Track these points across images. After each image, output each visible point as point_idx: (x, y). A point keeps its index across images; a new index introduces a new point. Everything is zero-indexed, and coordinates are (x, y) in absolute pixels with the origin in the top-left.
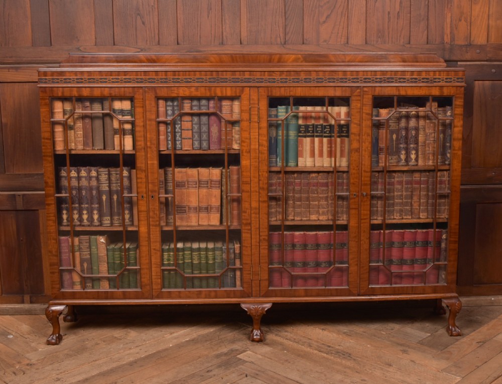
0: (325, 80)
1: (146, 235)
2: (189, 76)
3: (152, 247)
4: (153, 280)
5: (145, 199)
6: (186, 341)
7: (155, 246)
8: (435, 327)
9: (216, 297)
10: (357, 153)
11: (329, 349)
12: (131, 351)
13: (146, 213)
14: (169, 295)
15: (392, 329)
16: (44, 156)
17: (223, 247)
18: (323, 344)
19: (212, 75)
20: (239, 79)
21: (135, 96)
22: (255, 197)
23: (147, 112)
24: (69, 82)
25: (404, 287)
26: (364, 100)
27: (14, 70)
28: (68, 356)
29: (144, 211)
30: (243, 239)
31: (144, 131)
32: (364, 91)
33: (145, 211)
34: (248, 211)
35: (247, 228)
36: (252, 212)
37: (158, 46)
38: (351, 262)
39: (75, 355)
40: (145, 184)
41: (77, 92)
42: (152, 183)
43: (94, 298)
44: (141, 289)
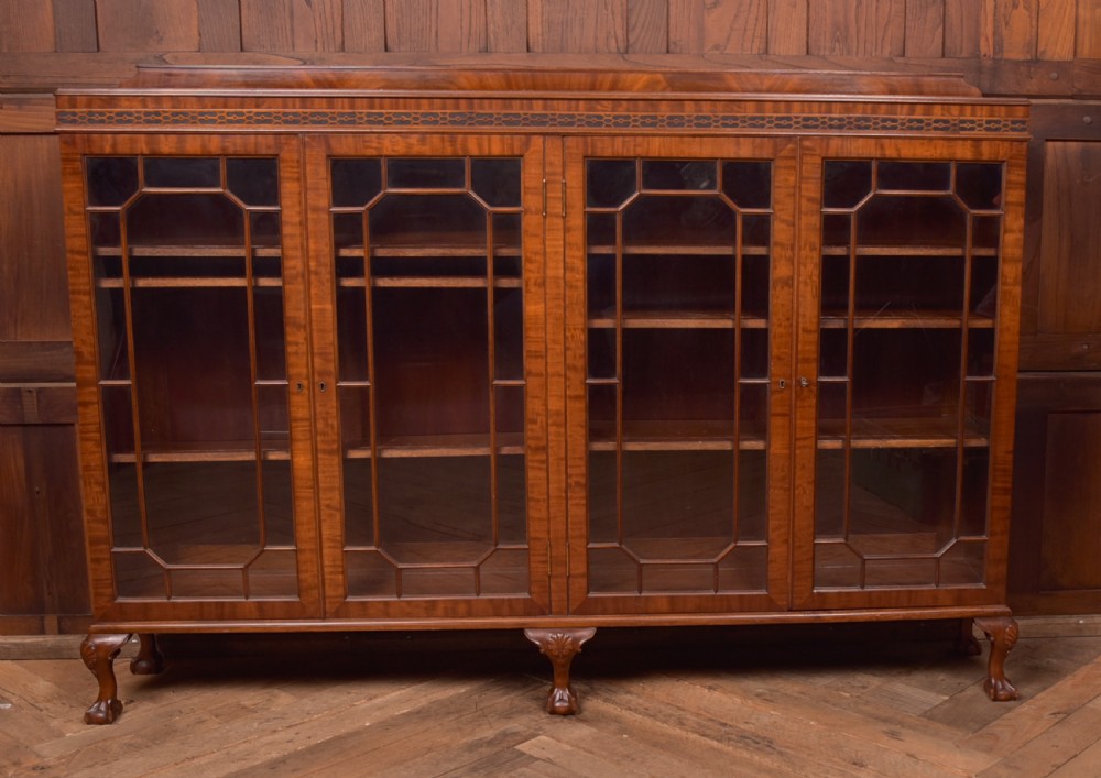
0: (717, 121)
1: (309, 474)
2: (405, 108)
3: (323, 502)
4: (326, 576)
5: (305, 391)
6: (404, 714)
7: (330, 499)
8: (959, 681)
9: (469, 615)
10: (786, 289)
11: (725, 731)
12: (277, 737)
13: (308, 423)
14: (364, 611)
15: (864, 687)
16: (73, 292)
18: (711, 720)
19: (457, 107)
20: (518, 115)
21: (282, 155)
22: (556, 387)
23: (309, 192)
24: (129, 122)
25: (891, 591)
26: (804, 167)
27: (13, 106)
28: (132, 748)
29: (302, 420)
30: (530, 482)
31: (301, 235)
32: (803, 148)
33: (307, 420)
34: (541, 419)
35: (537, 457)
36: (550, 422)
37: (341, 54)
38: (772, 535)
39: (147, 747)
40: (305, 358)
41: (148, 143)
42: (321, 354)
43: (191, 618)
44: (299, 596)
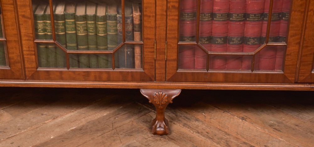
3: (20, 13)
4: (25, 56)
6: (72, 130)
7: (25, 12)
9: (109, 80)
14: (48, 76)
17: (118, 16)
30: (145, 5)
38: (290, 39)
44: (10, 67)
